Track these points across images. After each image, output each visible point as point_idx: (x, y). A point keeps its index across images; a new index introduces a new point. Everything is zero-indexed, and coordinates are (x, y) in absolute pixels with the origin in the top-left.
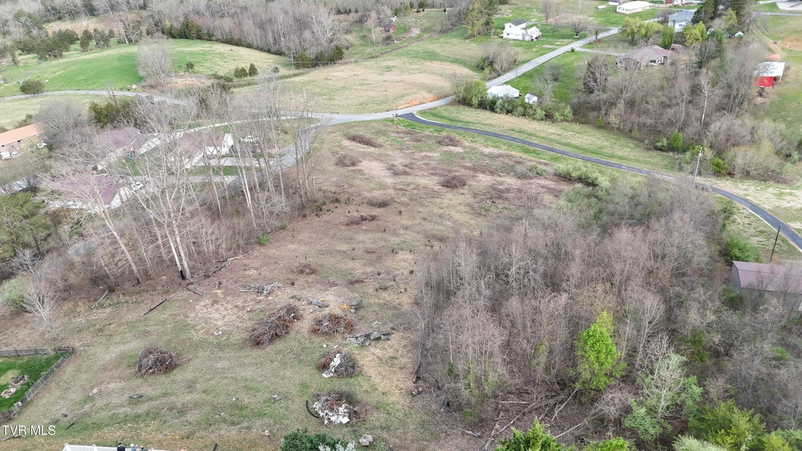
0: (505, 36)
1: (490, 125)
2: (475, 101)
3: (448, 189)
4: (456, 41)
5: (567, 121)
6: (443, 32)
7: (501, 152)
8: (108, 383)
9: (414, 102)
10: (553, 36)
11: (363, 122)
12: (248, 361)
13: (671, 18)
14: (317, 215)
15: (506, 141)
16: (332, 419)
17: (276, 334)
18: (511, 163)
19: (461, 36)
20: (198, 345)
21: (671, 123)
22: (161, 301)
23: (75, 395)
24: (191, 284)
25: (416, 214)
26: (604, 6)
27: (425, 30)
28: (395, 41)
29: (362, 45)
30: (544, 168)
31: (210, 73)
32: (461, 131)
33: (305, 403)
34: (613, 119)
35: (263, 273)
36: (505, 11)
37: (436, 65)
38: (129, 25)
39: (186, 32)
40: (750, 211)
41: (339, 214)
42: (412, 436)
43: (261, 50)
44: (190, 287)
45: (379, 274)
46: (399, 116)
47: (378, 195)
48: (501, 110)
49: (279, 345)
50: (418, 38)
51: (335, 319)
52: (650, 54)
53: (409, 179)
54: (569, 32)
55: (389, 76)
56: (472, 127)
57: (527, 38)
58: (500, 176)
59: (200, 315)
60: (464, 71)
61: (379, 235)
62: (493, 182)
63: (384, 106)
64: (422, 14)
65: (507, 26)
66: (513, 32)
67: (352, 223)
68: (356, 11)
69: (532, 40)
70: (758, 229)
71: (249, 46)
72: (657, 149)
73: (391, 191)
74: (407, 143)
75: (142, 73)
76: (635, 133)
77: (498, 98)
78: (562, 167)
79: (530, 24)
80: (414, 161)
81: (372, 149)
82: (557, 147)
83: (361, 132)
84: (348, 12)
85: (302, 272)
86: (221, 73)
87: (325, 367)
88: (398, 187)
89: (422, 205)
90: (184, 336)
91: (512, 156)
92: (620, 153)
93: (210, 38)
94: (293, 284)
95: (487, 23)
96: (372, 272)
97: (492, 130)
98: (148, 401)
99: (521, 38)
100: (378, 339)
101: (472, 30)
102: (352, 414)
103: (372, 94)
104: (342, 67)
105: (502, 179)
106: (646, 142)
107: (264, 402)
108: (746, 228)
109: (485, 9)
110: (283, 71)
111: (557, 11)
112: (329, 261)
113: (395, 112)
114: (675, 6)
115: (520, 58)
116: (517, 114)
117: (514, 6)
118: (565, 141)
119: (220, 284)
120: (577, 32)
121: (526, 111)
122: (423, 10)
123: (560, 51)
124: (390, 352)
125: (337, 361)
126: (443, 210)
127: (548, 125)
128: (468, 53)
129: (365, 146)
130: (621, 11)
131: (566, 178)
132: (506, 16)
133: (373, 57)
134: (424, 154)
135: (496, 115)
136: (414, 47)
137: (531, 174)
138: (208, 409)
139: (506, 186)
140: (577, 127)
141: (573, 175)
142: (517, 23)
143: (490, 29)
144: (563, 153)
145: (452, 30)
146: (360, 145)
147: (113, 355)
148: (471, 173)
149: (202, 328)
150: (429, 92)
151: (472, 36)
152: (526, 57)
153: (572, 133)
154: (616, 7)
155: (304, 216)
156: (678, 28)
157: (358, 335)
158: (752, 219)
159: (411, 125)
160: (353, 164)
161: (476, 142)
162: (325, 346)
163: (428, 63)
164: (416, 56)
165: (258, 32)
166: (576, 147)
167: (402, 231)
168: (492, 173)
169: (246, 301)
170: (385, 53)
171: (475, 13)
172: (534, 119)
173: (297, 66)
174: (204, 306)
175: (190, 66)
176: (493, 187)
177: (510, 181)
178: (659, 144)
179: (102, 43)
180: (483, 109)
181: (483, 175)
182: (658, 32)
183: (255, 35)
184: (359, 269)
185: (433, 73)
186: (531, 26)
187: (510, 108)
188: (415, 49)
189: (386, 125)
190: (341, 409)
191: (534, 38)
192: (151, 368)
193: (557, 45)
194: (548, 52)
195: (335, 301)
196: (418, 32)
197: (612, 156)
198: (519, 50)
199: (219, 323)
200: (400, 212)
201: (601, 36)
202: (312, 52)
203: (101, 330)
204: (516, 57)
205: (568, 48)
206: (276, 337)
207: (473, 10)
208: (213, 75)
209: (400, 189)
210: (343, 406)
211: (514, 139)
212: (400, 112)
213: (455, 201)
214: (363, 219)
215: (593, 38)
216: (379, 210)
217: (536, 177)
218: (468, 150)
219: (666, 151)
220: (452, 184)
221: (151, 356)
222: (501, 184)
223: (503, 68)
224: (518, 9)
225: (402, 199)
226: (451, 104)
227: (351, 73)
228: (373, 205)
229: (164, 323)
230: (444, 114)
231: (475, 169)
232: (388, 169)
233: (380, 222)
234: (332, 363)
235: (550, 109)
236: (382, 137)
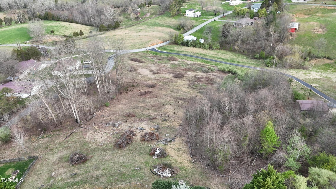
0: (186, 15)
1: (188, 52)
2: (180, 42)
3: (177, 79)
4: (166, 18)
5: (218, 49)
6: (160, 14)
7: (195, 62)
8: (58, 170)
9: (154, 44)
10: (206, 15)
11: (135, 53)
12: (118, 155)
13: (252, 6)
14: (126, 92)
15: (196, 58)
16: (164, 175)
17: (127, 143)
18: (200, 67)
19: (168, 16)
20: (94, 150)
21: (259, 48)
22: (70, 133)
23: (45, 176)
24: (82, 125)
25: (167, 89)
26: (224, 3)
27: (152, 14)
28: (141, 19)
29: (126, 21)
30: (214, 68)
31: (62, 35)
32: (176, 55)
33: (149, 169)
34: (236, 47)
35: (112, 118)
36: (185, 5)
37: (159, 28)
38: (20, 15)
39: (47, 17)
40: (296, 80)
41: (136, 91)
42: (199, 179)
43: (82, 24)
44: (81, 126)
45: (161, 115)
46: (149, 50)
47: (149, 82)
48: (191, 45)
49: (130, 147)
50: (150, 17)
51: (151, 134)
52: (246, 21)
53: (161, 75)
54: (212, 13)
55: (140, 33)
56: (181, 53)
57: (196, 16)
58: (197, 72)
59: (90, 138)
60: (172, 30)
61: (155, 99)
62: (195, 75)
63: (142, 46)
64: (150, 7)
65: (187, 11)
66: (189, 14)
67: (142, 95)
68: (122, 7)
69: (198, 17)
70: (300, 87)
71: (77, 23)
72: (255, 58)
73: (154, 81)
74: (155, 60)
75: (32, 36)
76: (246, 53)
77: (189, 41)
78: (221, 67)
79: (196, 10)
80: (160, 68)
81: (141, 64)
82: (216, 59)
83: (135, 57)
84: (119, 7)
85: (129, 116)
86: (67, 34)
87: (153, 154)
88: (157, 79)
89: (169, 86)
90: (87, 147)
91: (199, 64)
92: (241, 61)
93: (58, 19)
94: (127, 121)
95: (179, 10)
96: (158, 114)
97: (189, 54)
98: (79, 175)
99: (193, 16)
100: (171, 141)
101: (173, 13)
102: (172, 172)
103: (135, 41)
104: (120, 30)
105: (198, 73)
106: (251, 56)
107: (132, 171)
108: (296, 87)
109: (178, 5)
110: (94, 33)
111: (206, 5)
112: (138, 111)
113: (147, 48)
114: (252, 2)
115: (194, 25)
116: (198, 47)
117: (188, 3)
118: (219, 57)
119: (95, 124)
120: (215, 13)
121: (201, 46)
122: (151, 6)
123: (210, 21)
124: (177, 146)
125: (158, 151)
126: (178, 87)
127: (211, 51)
128: (172, 23)
129: (138, 63)
130: (231, 4)
131: (224, 71)
132: (185, 7)
133: (132, 26)
134: (163, 65)
135: (189, 48)
136: (149, 21)
137: (209, 71)
138: (108, 177)
139: (200, 76)
140: (222, 51)
141: (226, 70)
142: (191, 10)
143: (180, 13)
144: (219, 62)
145: (164, 14)
146: (136, 62)
147: (57, 158)
148: (185, 72)
149: (93, 143)
150: (160, 39)
151: (172, 16)
152: (196, 24)
153: (221, 54)
154: (229, 3)
155: (121, 93)
156: (255, 11)
157: (162, 140)
158: (297, 83)
159: (155, 53)
160: (136, 70)
161: (183, 59)
162: (149, 146)
163: (156, 28)
164: (151, 25)
165: (81, 16)
166: (224, 59)
167: (164, 97)
168: (193, 71)
169: (109, 130)
170: (137, 24)
171: (173, 6)
172: (205, 49)
173: (100, 31)
174: (91, 133)
175: (52, 32)
176: (195, 77)
177: (201, 74)
178: (256, 56)
179: (8, 23)
180: (183, 45)
181: (190, 72)
182: (248, 12)
183: (79, 18)
184: (152, 113)
185: (159, 32)
186: (196, 11)
187: (194, 45)
188: (149, 22)
189: (144, 54)
190: (167, 171)
191: (198, 16)
192: (77, 162)
193: (208, 19)
194: (205, 22)
195: (147, 127)
196: (150, 15)
197: (239, 62)
198: (194, 21)
199: (100, 140)
200: (161, 89)
201: (225, 14)
202: (106, 24)
203: (46, 148)
204: (192, 24)
205: (213, 20)
206: (128, 144)
207: (172, 5)
208: (64, 35)
209: (158, 80)
210: (167, 169)
211: (199, 57)
212: (149, 48)
213: (181, 83)
214: (146, 93)
215: (222, 15)
216: (151, 89)
217: (211, 72)
218: (181, 62)
219: (259, 59)
220: (179, 76)
221: (76, 156)
222: (198, 75)
223: (188, 29)
224: (190, 4)
225: (160, 84)
226: (169, 44)
227: (124, 33)
228: (149, 87)
229: (75, 142)
230: (168, 48)
231: (186, 70)
232: (150, 72)
233: (153, 94)
234: (156, 153)
235: (211, 44)
236: (144, 59)
